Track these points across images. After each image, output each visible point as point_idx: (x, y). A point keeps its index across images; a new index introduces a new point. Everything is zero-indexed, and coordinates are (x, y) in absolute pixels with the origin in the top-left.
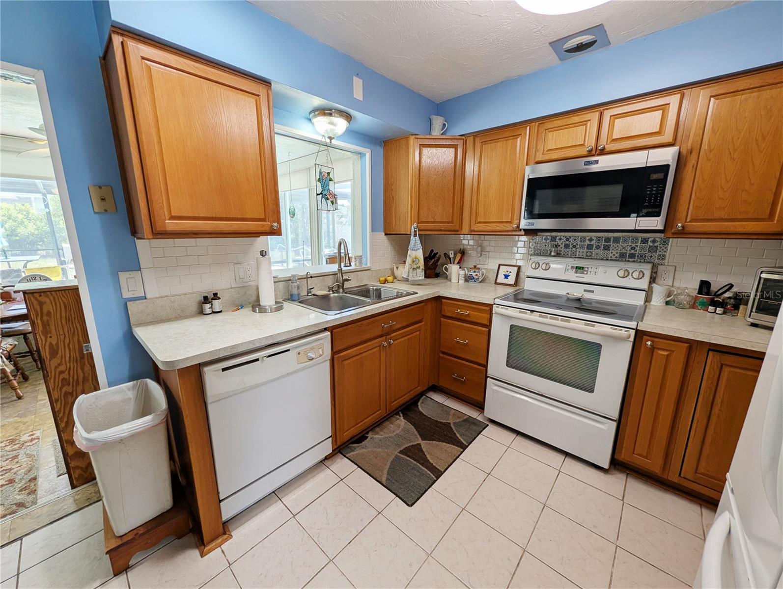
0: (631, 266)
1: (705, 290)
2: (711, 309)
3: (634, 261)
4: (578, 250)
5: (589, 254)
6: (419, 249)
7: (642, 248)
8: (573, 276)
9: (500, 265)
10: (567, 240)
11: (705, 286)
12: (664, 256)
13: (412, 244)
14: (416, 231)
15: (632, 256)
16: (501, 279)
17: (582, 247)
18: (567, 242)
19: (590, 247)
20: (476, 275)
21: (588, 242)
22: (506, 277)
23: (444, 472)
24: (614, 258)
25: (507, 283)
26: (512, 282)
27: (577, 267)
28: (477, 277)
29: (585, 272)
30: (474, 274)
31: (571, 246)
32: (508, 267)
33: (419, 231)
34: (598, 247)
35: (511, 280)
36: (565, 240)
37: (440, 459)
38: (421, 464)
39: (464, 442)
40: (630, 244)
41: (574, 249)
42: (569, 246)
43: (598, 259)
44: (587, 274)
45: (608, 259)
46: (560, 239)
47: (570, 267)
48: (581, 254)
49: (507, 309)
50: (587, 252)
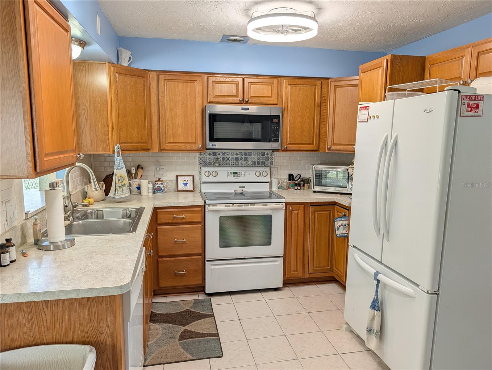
0: (261, 169)
1: (292, 179)
2: (296, 188)
3: (260, 166)
4: (230, 161)
5: (237, 163)
6: (122, 168)
7: (263, 158)
8: (232, 179)
9: (177, 176)
10: (224, 154)
11: (291, 176)
12: (272, 162)
13: (117, 164)
14: (119, 151)
15: (259, 163)
16: (181, 187)
17: (232, 159)
18: (224, 156)
19: (237, 159)
20: (163, 186)
21: (235, 156)
22: (186, 185)
23: (218, 332)
24: (250, 165)
25: (187, 189)
26: (191, 189)
27: (233, 172)
28: (164, 188)
29: (239, 176)
30: (161, 186)
31: (226, 159)
32: (185, 177)
33: (121, 151)
34: (241, 159)
35: (190, 187)
36: (222, 154)
38: (200, 337)
39: (209, 314)
40: (257, 156)
41: (228, 161)
42: (225, 159)
43: (243, 166)
44: (240, 176)
45: (247, 166)
46: (219, 154)
47: (230, 173)
48: (232, 163)
49: (216, 206)
50: (236, 162)
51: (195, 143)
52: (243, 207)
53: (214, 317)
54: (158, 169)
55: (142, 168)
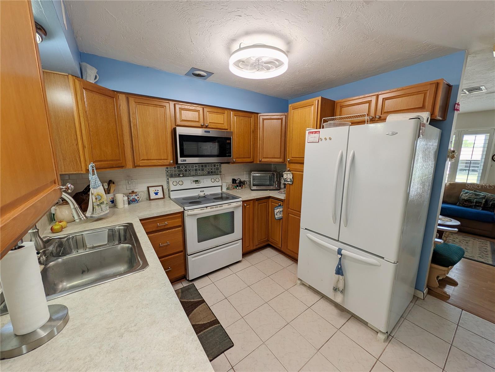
0: (215, 177)
1: (235, 182)
2: (238, 188)
3: (213, 175)
4: (191, 172)
5: (196, 173)
6: (99, 186)
7: (214, 169)
8: (195, 185)
9: (148, 188)
10: (186, 167)
11: (234, 181)
12: (221, 171)
13: (92, 183)
14: (94, 169)
15: (212, 172)
16: (153, 196)
17: (193, 170)
18: (186, 169)
19: (196, 170)
20: (138, 197)
21: (195, 168)
22: (156, 194)
23: (216, 318)
24: (206, 174)
25: (158, 198)
26: (162, 196)
27: (195, 181)
28: (138, 199)
29: (199, 183)
30: (136, 197)
31: (188, 171)
32: (155, 187)
33: (96, 169)
34: (199, 170)
35: (160, 195)
36: (184, 167)
37: (206, 317)
39: (200, 300)
40: (210, 167)
41: (190, 172)
42: (187, 171)
43: (201, 176)
44: (200, 183)
45: (204, 175)
46: (182, 167)
47: (192, 181)
48: (193, 174)
50: (195, 173)
51: (167, 159)
52: (214, 209)
53: (205, 302)
54: (130, 183)
55: (114, 183)
